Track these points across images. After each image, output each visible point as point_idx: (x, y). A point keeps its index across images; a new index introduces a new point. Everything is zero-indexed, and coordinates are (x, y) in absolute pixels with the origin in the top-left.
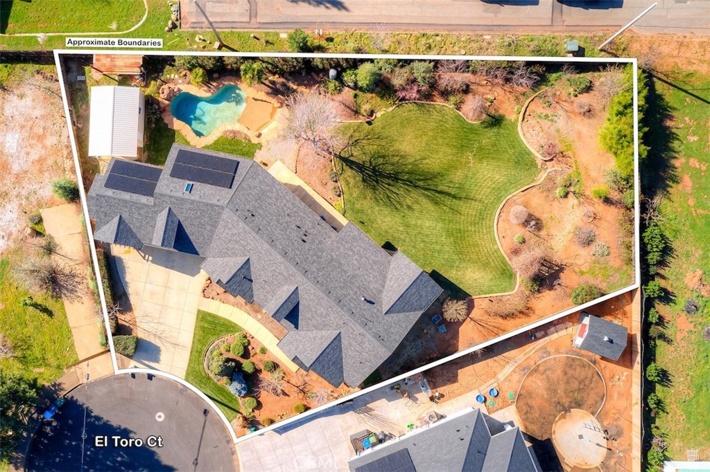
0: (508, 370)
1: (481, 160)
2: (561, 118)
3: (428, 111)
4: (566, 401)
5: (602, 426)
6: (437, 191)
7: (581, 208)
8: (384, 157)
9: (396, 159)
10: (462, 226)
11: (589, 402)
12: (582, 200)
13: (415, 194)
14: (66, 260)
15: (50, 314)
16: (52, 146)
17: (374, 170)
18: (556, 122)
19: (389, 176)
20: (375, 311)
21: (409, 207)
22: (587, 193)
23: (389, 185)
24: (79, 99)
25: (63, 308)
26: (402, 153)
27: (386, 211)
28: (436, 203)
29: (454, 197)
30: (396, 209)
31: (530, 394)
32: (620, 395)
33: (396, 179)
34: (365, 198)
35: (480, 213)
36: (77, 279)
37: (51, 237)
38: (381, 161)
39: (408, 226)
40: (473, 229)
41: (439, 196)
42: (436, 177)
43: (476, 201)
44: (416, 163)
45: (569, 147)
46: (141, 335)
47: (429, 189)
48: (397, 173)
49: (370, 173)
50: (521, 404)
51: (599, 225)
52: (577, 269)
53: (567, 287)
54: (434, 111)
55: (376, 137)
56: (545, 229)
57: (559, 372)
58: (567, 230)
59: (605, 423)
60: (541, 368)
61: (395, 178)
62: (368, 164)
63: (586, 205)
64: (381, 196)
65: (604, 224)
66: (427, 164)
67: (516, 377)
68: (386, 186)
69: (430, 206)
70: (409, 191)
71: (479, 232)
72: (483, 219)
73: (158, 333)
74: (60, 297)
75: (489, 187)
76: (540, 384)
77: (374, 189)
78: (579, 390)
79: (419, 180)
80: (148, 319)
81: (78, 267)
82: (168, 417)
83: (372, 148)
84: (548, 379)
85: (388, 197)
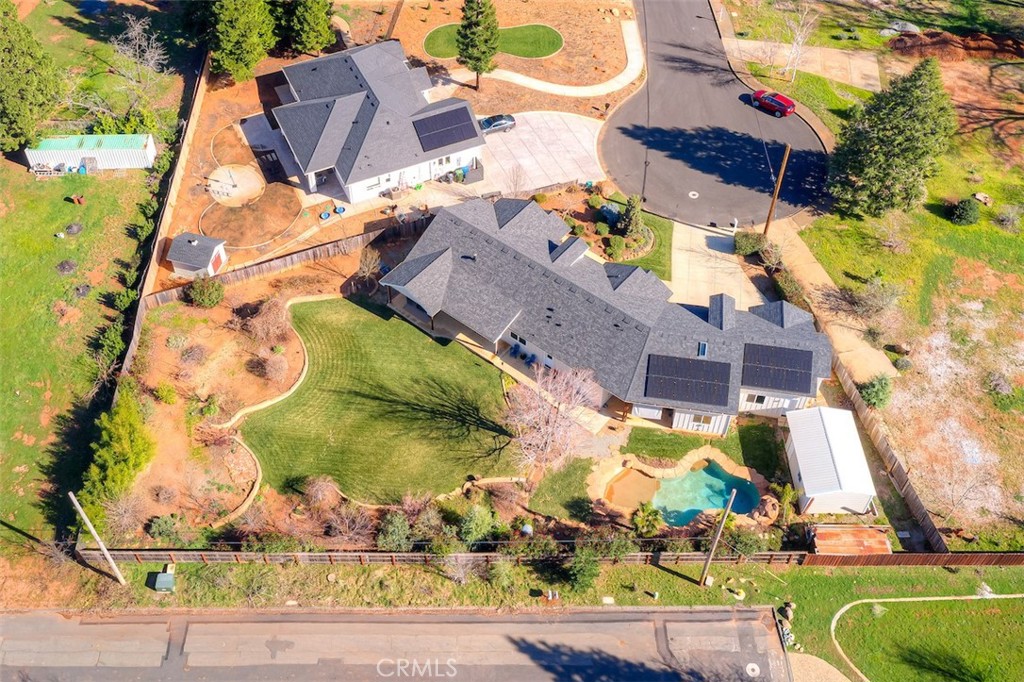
0: (307, 234)
1: (318, 437)
2: (199, 487)
3: (387, 495)
4: (245, 212)
5: (209, 195)
6: (381, 399)
7: (193, 385)
8: (450, 437)
9: (433, 435)
10: (349, 364)
11: (219, 212)
12: (190, 393)
13: (410, 396)
14: (846, 324)
15: (847, 275)
16: (914, 449)
17: (464, 422)
18: (209, 482)
19: (443, 414)
20: (460, 250)
21: (417, 381)
22: (181, 401)
23: (443, 405)
24: (897, 508)
25: (833, 279)
26: (424, 442)
27: (447, 377)
28: (381, 387)
29: (357, 394)
30: (434, 380)
31: (284, 216)
32: (185, 219)
33: (433, 412)
34: (475, 391)
35: (325, 378)
36: (827, 306)
37: (874, 347)
38: (454, 433)
39: (418, 363)
40: (335, 362)
41: (377, 395)
42: (381, 415)
43: (330, 391)
44: (406, 431)
45: (195, 452)
46: (734, 257)
47: (390, 401)
48: (432, 418)
49: (468, 418)
50: (295, 209)
51: (174, 368)
52: (211, 324)
53: (226, 307)
54: (379, 496)
55: (461, 461)
56: (244, 362)
57: (249, 234)
58: (215, 362)
59: (206, 197)
60: (269, 236)
61: (435, 413)
62: (472, 428)
63: (185, 389)
64: (454, 393)
65: (166, 370)
66: (392, 431)
67: (298, 229)
68: (447, 404)
69: (390, 384)
70: (416, 398)
71: (328, 359)
72: (322, 373)
73: (713, 259)
74: (841, 290)
75: (311, 406)
76: (272, 224)
77: (462, 400)
78: (229, 222)
79: (402, 411)
80: (730, 271)
81: (829, 318)
82: (684, 196)
83: (467, 447)
84: (262, 228)
85: (444, 392)
